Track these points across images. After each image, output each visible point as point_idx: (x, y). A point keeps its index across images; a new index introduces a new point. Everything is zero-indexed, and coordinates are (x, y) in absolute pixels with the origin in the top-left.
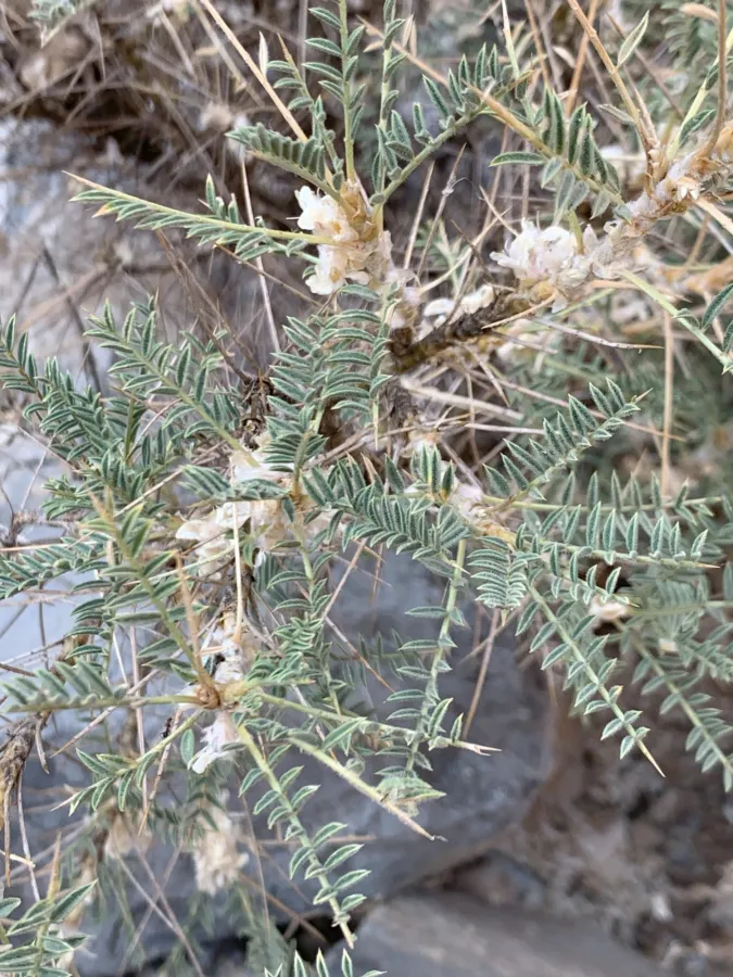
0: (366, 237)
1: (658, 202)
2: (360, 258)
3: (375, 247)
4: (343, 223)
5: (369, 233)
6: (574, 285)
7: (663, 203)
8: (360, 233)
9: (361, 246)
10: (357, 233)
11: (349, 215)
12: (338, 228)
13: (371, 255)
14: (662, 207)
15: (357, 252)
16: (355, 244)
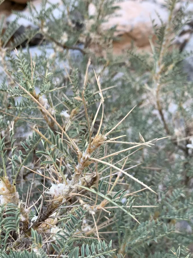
0: (12, 192)
1: (82, 163)
2: (11, 198)
3: (15, 195)
4: (5, 188)
5: (12, 190)
6: (67, 194)
7: (83, 163)
8: (10, 190)
9: (11, 195)
10: (9, 191)
11: (6, 185)
12: (4, 190)
13: (13, 197)
14: (83, 165)
15: (10, 196)
16: (9, 194)
